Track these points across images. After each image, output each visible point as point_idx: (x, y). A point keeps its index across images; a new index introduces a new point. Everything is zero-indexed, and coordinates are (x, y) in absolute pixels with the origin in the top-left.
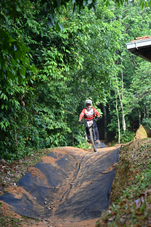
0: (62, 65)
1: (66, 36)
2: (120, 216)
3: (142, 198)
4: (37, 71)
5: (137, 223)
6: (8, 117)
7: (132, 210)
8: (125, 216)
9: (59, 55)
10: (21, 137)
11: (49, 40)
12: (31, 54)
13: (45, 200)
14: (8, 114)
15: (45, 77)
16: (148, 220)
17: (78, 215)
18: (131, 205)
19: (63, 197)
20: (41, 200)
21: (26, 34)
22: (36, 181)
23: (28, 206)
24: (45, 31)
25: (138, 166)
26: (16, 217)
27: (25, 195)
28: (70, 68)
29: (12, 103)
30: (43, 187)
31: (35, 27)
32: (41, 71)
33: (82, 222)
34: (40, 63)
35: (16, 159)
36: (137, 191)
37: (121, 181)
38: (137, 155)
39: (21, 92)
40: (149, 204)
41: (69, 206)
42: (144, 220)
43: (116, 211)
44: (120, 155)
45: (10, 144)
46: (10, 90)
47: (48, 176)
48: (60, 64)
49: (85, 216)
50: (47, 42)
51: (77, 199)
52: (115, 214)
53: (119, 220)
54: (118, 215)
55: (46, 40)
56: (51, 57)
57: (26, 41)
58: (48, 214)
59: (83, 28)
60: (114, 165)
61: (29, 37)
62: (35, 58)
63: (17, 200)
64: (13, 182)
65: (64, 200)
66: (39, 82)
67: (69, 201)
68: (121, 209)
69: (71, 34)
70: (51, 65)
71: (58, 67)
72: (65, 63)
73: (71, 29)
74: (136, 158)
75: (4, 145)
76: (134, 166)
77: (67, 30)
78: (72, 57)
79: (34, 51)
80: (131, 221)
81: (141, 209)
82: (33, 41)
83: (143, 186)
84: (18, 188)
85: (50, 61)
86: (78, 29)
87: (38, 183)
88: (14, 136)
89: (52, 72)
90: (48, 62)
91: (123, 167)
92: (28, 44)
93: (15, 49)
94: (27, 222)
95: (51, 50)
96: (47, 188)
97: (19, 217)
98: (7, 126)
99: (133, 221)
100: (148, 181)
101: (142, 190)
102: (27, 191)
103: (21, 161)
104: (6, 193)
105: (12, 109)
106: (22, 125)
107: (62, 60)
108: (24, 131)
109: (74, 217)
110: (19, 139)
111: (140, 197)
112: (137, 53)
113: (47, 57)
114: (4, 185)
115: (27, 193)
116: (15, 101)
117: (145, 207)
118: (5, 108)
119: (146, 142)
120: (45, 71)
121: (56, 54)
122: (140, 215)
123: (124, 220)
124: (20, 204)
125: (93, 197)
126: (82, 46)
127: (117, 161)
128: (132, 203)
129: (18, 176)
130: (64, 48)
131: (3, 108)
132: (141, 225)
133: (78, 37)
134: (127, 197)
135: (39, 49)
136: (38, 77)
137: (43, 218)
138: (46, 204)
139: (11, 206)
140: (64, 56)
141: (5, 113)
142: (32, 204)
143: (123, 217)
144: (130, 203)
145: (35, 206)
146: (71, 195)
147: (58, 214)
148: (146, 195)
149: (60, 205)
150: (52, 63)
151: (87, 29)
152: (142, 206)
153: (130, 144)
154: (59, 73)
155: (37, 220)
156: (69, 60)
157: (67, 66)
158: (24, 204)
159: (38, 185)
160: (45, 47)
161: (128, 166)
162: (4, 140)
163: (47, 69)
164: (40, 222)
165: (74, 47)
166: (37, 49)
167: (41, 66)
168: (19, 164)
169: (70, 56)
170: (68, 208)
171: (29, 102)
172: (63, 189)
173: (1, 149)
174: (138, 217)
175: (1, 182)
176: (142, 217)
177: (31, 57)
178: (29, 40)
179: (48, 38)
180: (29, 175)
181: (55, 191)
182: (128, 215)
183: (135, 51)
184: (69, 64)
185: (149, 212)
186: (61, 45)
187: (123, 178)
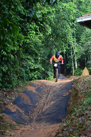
0: (38, 33)
1: (40, 16)
2: (70, 128)
3: (83, 117)
4: (23, 37)
5: (79, 132)
6: (7, 64)
7: (77, 124)
8: (73, 128)
9: (37, 27)
10: (15, 75)
13: (29, 113)
14: (7, 62)
15: (28, 40)
16: (85, 131)
17: (49, 121)
18: (76, 121)
19: (39, 111)
20: (27, 112)
21: (17, 14)
22: (24, 101)
23: (19, 116)
24: (28, 13)
25: (83, 93)
26: (13, 123)
27: (17, 110)
28: (43, 34)
29: (9, 56)
30: (28, 105)
32: (26, 37)
33: (51, 126)
34: (25, 32)
35: (12, 88)
36: (80, 111)
37: (73, 102)
38: (83, 87)
39: (14, 50)
40: (86, 120)
41: (43, 116)
42: (83, 131)
43: (68, 124)
44: (73, 86)
45: (8, 79)
46: (8, 49)
47: (31, 98)
48: (37, 32)
49: (52, 122)
50: (30, 20)
51: (47, 112)
52: (68, 126)
53: (70, 130)
54: (69, 127)
56: (32, 29)
57: (17, 19)
58: (31, 121)
59: (51, 11)
60: (69, 91)
61: (19, 17)
62: (22, 29)
63: (13, 112)
64: (11, 102)
65: (40, 112)
66: (25, 43)
67: (43, 113)
68: (71, 123)
69: (44, 14)
70: (32, 33)
72: (40, 31)
73: (44, 11)
74: (82, 88)
75: (5, 80)
76: (81, 93)
77: (41, 12)
78: (44, 28)
79: (22, 25)
81: (82, 124)
82: (21, 19)
83: (84, 108)
84: (13, 106)
86: (48, 12)
87: (25, 103)
88: (11, 75)
89: (33, 37)
90: (30, 31)
91: (74, 93)
92: (18, 21)
93: (11, 28)
94: (19, 126)
95: (32, 24)
96: (30, 106)
97: (14, 123)
98: (6, 69)
99: (77, 131)
100: (87, 105)
101: (83, 111)
102: (19, 107)
103: (15, 89)
104: (7, 109)
105: (9, 60)
106: (15, 68)
107: (38, 30)
108: (16, 71)
109: (46, 122)
110: (13, 76)
111: (82, 116)
113: (29, 29)
114: (5, 104)
115: (19, 109)
117: (84, 123)
118: (5, 59)
119: (88, 78)
120: (28, 37)
121: (35, 27)
122: (81, 128)
123: (73, 130)
124: (14, 115)
125: (57, 110)
126: (51, 21)
127: (71, 89)
128: (77, 120)
129: (13, 98)
130: (39, 23)
132: (81, 133)
133: (48, 16)
134: (75, 115)
135: (25, 24)
136: (24, 41)
137: (28, 123)
138: (30, 115)
139: (9, 116)
140: (40, 28)
141: (5, 62)
142: (22, 115)
143: (72, 128)
144: (76, 119)
145: (23, 116)
146: (44, 110)
147: (37, 121)
148: (85, 115)
149: (38, 116)
151: (53, 11)
153: (79, 79)
154: (37, 38)
155: (25, 125)
156: (43, 30)
157: (41, 33)
158: (17, 115)
160: (28, 23)
161: (77, 93)
162: (4, 77)
163: (30, 35)
164: (27, 126)
165: (45, 22)
166: (24, 24)
167: (26, 34)
168: (14, 91)
169: (43, 28)
170: (42, 117)
171: (19, 55)
172: (39, 106)
173: (3, 82)
174: (80, 129)
175: (3, 102)
176: (82, 129)
177: (20, 28)
178: (19, 18)
179: (30, 17)
180: (20, 98)
181: (35, 107)
182: (75, 127)
183: (82, 23)
184: (42, 32)
185: (86, 126)
186: (38, 21)
187: (74, 100)
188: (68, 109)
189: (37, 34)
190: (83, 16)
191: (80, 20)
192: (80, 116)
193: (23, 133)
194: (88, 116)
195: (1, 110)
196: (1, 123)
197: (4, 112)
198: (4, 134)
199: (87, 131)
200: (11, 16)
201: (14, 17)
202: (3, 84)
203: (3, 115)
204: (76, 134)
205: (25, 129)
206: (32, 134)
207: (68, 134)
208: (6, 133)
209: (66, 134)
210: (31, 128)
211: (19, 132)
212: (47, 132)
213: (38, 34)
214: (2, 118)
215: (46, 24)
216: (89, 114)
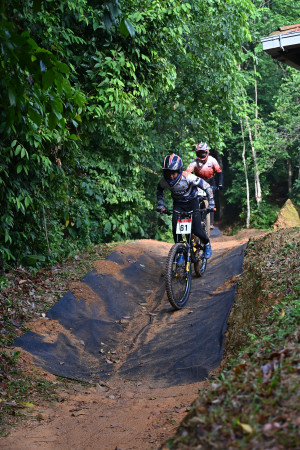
0: (134, 86)
1: (141, 29)
2: (232, 396)
3: (276, 361)
4: (83, 97)
5: (261, 411)
6: (29, 186)
7: (255, 386)
8: (241, 396)
9: (128, 65)
10: (55, 223)
11: (106, 35)
12: (74, 63)
13: (100, 346)
14: (30, 181)
15: (99, 110)
16: (281, 406)
17: (164, 375)
18: (253, 374)
19: (134, 340)
20: (93, 346)
21: (63, 23)
22: (84, 309)
23: (68, 357)
24: (99, 19)
25: (279, 284)
26: (47, 379)
27: (62, 336)
28: (149, 89)
29: (36, 161)
30: (96, 321)
31: (81, 11)
32: (92, 98)
33: (170, 390)
34: (90, 81)
35: (46, 266)
36: (268, 344)
37: (245, 312)
38: (278, 263)
39: (54, 141)
40: (286, 373)
41: (147, 357)
42: (274, 406)
43: (227, 385)
44: (246, 260)
45: (33, 237)
46: (33, 138)
47: (107, 300)
48: (129, 83)
49: (176, 378)
50: (104, 40)
51: (160, 345)
52: (225, 391)
53: (232, 404)
54: (229, 393)
55: (102, 35)
56: (112, 71)
57: (62, 39)
58: (106, 372)
59: (176, 11)
60: (234, 279)
61: (69, 30)
62: (82, 71)
63: (48, 345)
64: (41, 312)
65: (136, 346)
66: (87, 119)
67: (146, 349)
68: (235, 381)
69: (151, 23)
70: (112, 86)
72: (140, 80)
73: (152, 13)
74: (276, 269)
75: (23, 238)
76: (271, 284)
77: (144, 16)
78: (151, 68)
79: (79, 58)
80: (251, 407)
81: (271, 384)
82: (76, 38)
83: (281, 333)
84: (50, 323)
85: (110, 77)
86: (166, 14)
87: (88, 314)
88: (41, 222)
89: (114, 99)
90: (107, 80)
91: (250, 284)
92: (66, 44)
93: (43, 69)
94: (67, 387)
95: (112, 57)
96: (104, 323)
97: (51, 378)
98: (27, 204)
99: (255, 407)
100: (290, 324)
101: (277, 342)
102: (67, 328)
103: (55, 270)
104: (28, 332)
105: (38, 172)
106: (57, 199)
107: (133, 75)
108: (60, 212)
109: (156, 378)
110: (51, 227)
111: (271, 358)
112: (282, 58)
113: (104, 70)
114: (22, 317)
115: (67, 333)
117: (279, 380)
118: (23, 171)
119: (295, 235)
120: (100, 99)
121: (122, 65)
122: (267, 397)
123: (240, 404)
124: (53, 353)
125: (192, 340)
126: (175, 46)
127: (240, 271)
128: (257, 370)
129: (50, 299)
130: (138, 51)
131: (19, 170)
132: (267, 414)
133: (165, 29)
134: (250, 355)
135: (90, 54)
136: (87, 110)
137: (96, 380)
138: (104, 354)
139: (36, 357)
140: (138, 69)
141: (24, 180)
142: (77, 353)
143: (238, 397)
144: (253, 370)
145: (82, 358)
146: (150, 337)
147: (126, 373)
148: (283, 355)
149: (129, 356)
150: (115, 81)
151: (183, 13)
152: (274, 378)
153: (265, 238)
154: (128, 102)
155: (85, 384)
156: (148, 74)
157: (144, 86)
158: (60, 353)
159: (89, 317)
160: (100, 50)
161: (259, 284)
162: (21, 229)
163: (105, 94)
164: (92, 389)
165: (158, 50)
166: (85, 54)
167: (93, 87)
168: (51, 276)
169: (149, 67)
170: (144, 361)
171: (70, 157)
172: (134, 324)
173: (17, 247)
174: (265, 401)
175: (17, 310)
176: (272, 401)
177: (73, 69)
178: (69, 35)
179: (106, 32)
180: (71, 297)
181: (120, 327)
182: (247, 393)
183: (279, 54)
184: (146, 83)
185: (285, 390)
186: (132, 46)
187: (249, 307)
188: (227, 334)
189: (128, 89)
190: (282, 29)
191: (274, 45)
192: (264, 359)
193: (80, 412)
194: (291, 358)
195: (11, 337)
196: (9, 377)
197: (19, 343)
198: (17, 412)
199: (288, 408)
200: (44, 27)
201: (53, 33)
202: (18, 251)
203: (17, 353)
204: (252, 417)
205: (88, 399)
206: (110, 413)
207: (224, 418)
208: (24, 412)
209: (219, 418)
210: (107, 397)
211: (67, 407)
212: (157, 411)
213: (132, 89)
214: (12, 363)
215: (160, 55)
216: (294, 354)
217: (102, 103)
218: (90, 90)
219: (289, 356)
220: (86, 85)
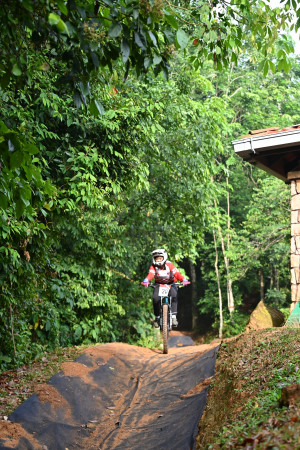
0: (106, 182)
1: (114, 126)
3: (248, 447)
4: (55, 191)
9: (101, 160)
10: (22, 323)
11: (81, 133)
12: (47, 158)
15: (71, 204)
19: (101, 445)
21: (37, 119)
22: (49, 412)
24: (74, 115)
25: (251, 383)
27: (25, 441)
28: (122, 186)
29: (4, 254)
30: (61, 425)
31: (56, 107)
32: (64, 191)
34: (62, 176)
35: (12, 367)
36: (241, 434)
37: (217, 414)
38: (251, 362)
39: (23, 234)
44: (218, 362)
46: (1, 229)
47: (74, 403)
48: (102, 180)
50: (76, 136)
55: (75, 131)
56: (85, 166)
57: (36, 134)
59: (149, 109)
60: (206, 381)
61: (43, 125)
62: (53, 166)
64: (3, 414)
66: (59, 214)
69: (125, 121)
70: (85, 180)
71: (98, 184)
72: (113, 177)
73: (125, 111)
74: (248, 368)
76: (243, 383)
77: (118, 114)
78: (126, 166)
79: (52, 153)
82: (50, 133)
83: (255, 422)
84: (12, 426)
85: (83, 172)
86: (139, 113)
87: (53, 417)
88: (8, 321)
89: (86, 194)
90: (79, 174)
91: (222, 385)
92: (40, 139)
95: (85, 152)
96: (69, 427)
100: (264, 414)
101: (250, 431)
102: (30, 432)
103: (21, 372)
105: (6, 266)
106: (25, 298)
107: (105, 170)
108: (28, 311)
110: (18, 327)
111: (244, 445)
112: (254, 161)
113: (77, 165)
115: (29, 437)
116: (12, 251)
119: (269, 334)
120: (72, 192)
121: (95, 160)
126: (147, 144)
127: (212, 373)
129: (14, 401)
130: (111, 148)
133: (138, 127)
134: (221, 445)
135: (63, 149)
136: (59, 204)
140: (111, 165)
146: (117, 442)
148: (257, 441)
150: (87, 176)
151: (155, 111)
153: (237, 340)
154: (100, 197)
156: (121, 171)
157: (116, 183)
159: (53, 420)
160: (73, 146)
161: (231, 383)
163: (77, 188)
165: (131, 147)
166: (58, 150)
167: (65, 182)
168: (16, 378)
169: (122, 164)
171: (40, 254)
172: (101, 429)
177: (46, 164)
178: (42, 130)
179: (80, 128)
180: (36, 399)
181: (86, 432)
184: (119, 180)
186: (106, 143)
187: (221, 408)
188: (198, 438)
190: (253, 132)
191: (245, 147)
192: (236, 446)
194: (265, 443)
200: (19, 122)
201: (26, 127)
213: (104, 186)
215: (133, 154)
216: (269, 438)
217: (73, 197)
218: (62, 184)
219: (263, 441)
220: (59, 179)
